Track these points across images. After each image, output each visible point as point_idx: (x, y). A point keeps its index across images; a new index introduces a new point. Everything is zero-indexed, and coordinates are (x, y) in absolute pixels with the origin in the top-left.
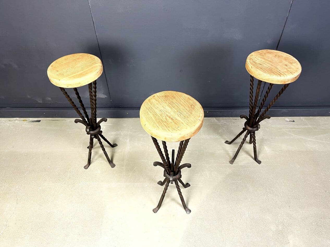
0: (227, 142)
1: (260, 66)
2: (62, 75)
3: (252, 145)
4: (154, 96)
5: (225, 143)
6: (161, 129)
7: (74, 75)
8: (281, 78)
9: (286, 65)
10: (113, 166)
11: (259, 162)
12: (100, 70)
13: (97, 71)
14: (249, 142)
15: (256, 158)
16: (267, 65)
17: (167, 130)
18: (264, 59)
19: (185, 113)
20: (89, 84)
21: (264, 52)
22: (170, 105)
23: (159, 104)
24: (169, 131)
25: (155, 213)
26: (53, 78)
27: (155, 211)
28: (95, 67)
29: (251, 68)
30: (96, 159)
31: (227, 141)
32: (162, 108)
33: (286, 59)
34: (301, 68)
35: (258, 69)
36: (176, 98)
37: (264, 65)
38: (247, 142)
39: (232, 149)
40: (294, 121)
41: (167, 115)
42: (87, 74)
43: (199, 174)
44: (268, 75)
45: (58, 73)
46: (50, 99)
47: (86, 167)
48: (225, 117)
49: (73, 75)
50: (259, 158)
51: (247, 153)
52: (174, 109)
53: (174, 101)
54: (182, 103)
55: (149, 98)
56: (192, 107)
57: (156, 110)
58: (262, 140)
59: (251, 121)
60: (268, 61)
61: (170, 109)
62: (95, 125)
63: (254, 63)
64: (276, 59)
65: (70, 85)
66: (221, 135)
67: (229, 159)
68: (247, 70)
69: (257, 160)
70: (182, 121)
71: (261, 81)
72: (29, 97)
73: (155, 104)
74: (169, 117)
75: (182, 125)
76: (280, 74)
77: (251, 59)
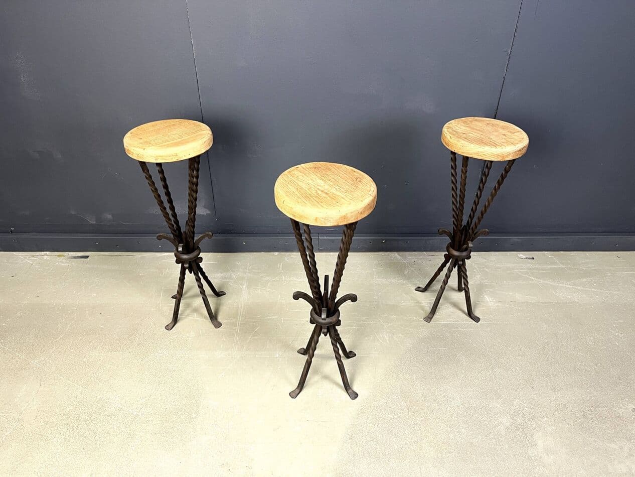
0: (418, 289)
1: (465, 136)
2: (148, 143)
3: (463, 293)
4: (297, 168)
5: (416, 290)
6: (309, 204)
7: (168, 143)
8: (496, 150)
9: (504, 135)
10: (218, 325)
11: (477, 319)
12: (209, 139)
13: (205, 139)
14: (457, 289)
15: (470, 313)
16: (473, 135)
17: (319, 206)
18: (470, 127)
19: (347, 187)
20: (189, 159)
21: (471, 120)
22: (323, 178)
23: (305, 176)
24: (323, 207)
25: (293, 398)
26: (135, 147)
27: (294, 395)
28: (201, 135)
29: (449, 139)
30: (188, 315)
31: (419, 287)
32: (311, 182)
33: (503, 128)
34: (528, 138)
35: (460, 139)
36: (333, 169)
37: (471, 135)
38: (454, 290)
39: (427, 299)
40: (533, 259)
41: (318, 189)
42: (188, 142)
43: (371, 338)
44: (477, 146)
45: (141, 141)
46: (110, 217)
47: (169, 328)
48: (415, 251)
49: (165, 144)
50: (477, 313)
51: (455, 305)
52: (329, 182)
53: (329, 173)
54: (341, 175)
55: (289, 170)
56: (358, 180)
57: (300, 183)
58: (481, 288)
59: (457, 239)
60: (476, 130)
61: (322, 182)
62: (191, 244)
63: (455, 133)
64: (490, 128)
65: (160, 156)
66: (408, 278)
67: (424, 314)
68: (444, 144)
69: (472, 315)
70: (342, 196)
71: (468, 158)
72: (73, 213)
73: (300, 177)
74: (322, 191)
75: (343, 200)
76: (495, 145)
77: (449, 127)
